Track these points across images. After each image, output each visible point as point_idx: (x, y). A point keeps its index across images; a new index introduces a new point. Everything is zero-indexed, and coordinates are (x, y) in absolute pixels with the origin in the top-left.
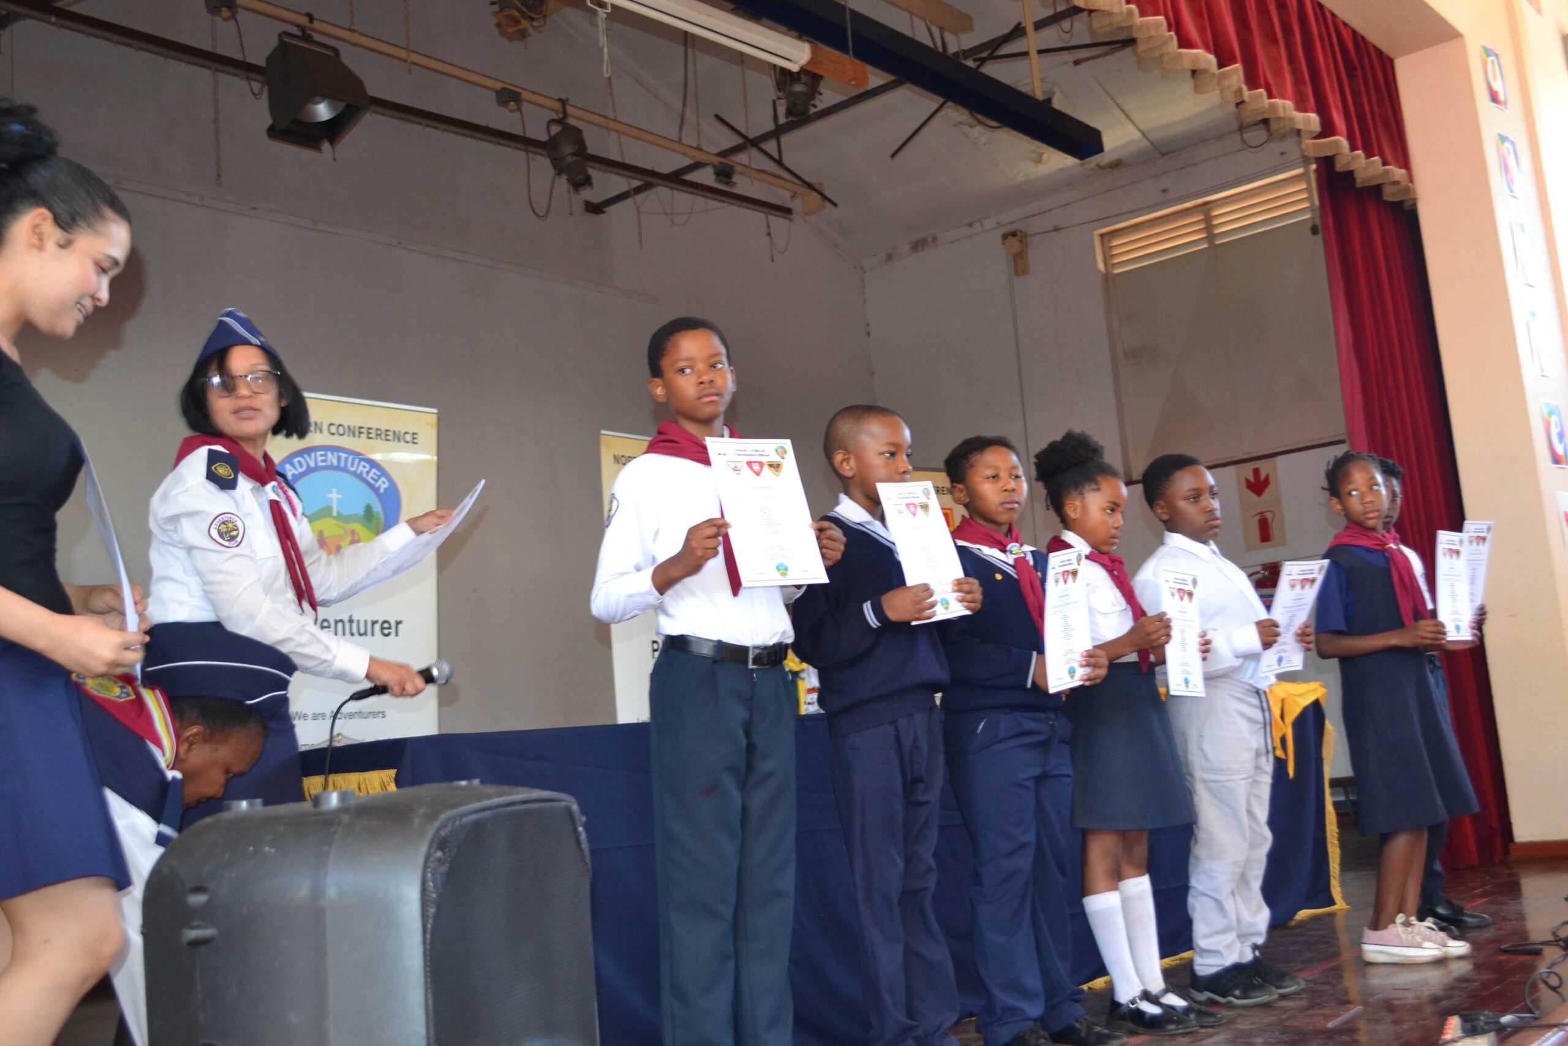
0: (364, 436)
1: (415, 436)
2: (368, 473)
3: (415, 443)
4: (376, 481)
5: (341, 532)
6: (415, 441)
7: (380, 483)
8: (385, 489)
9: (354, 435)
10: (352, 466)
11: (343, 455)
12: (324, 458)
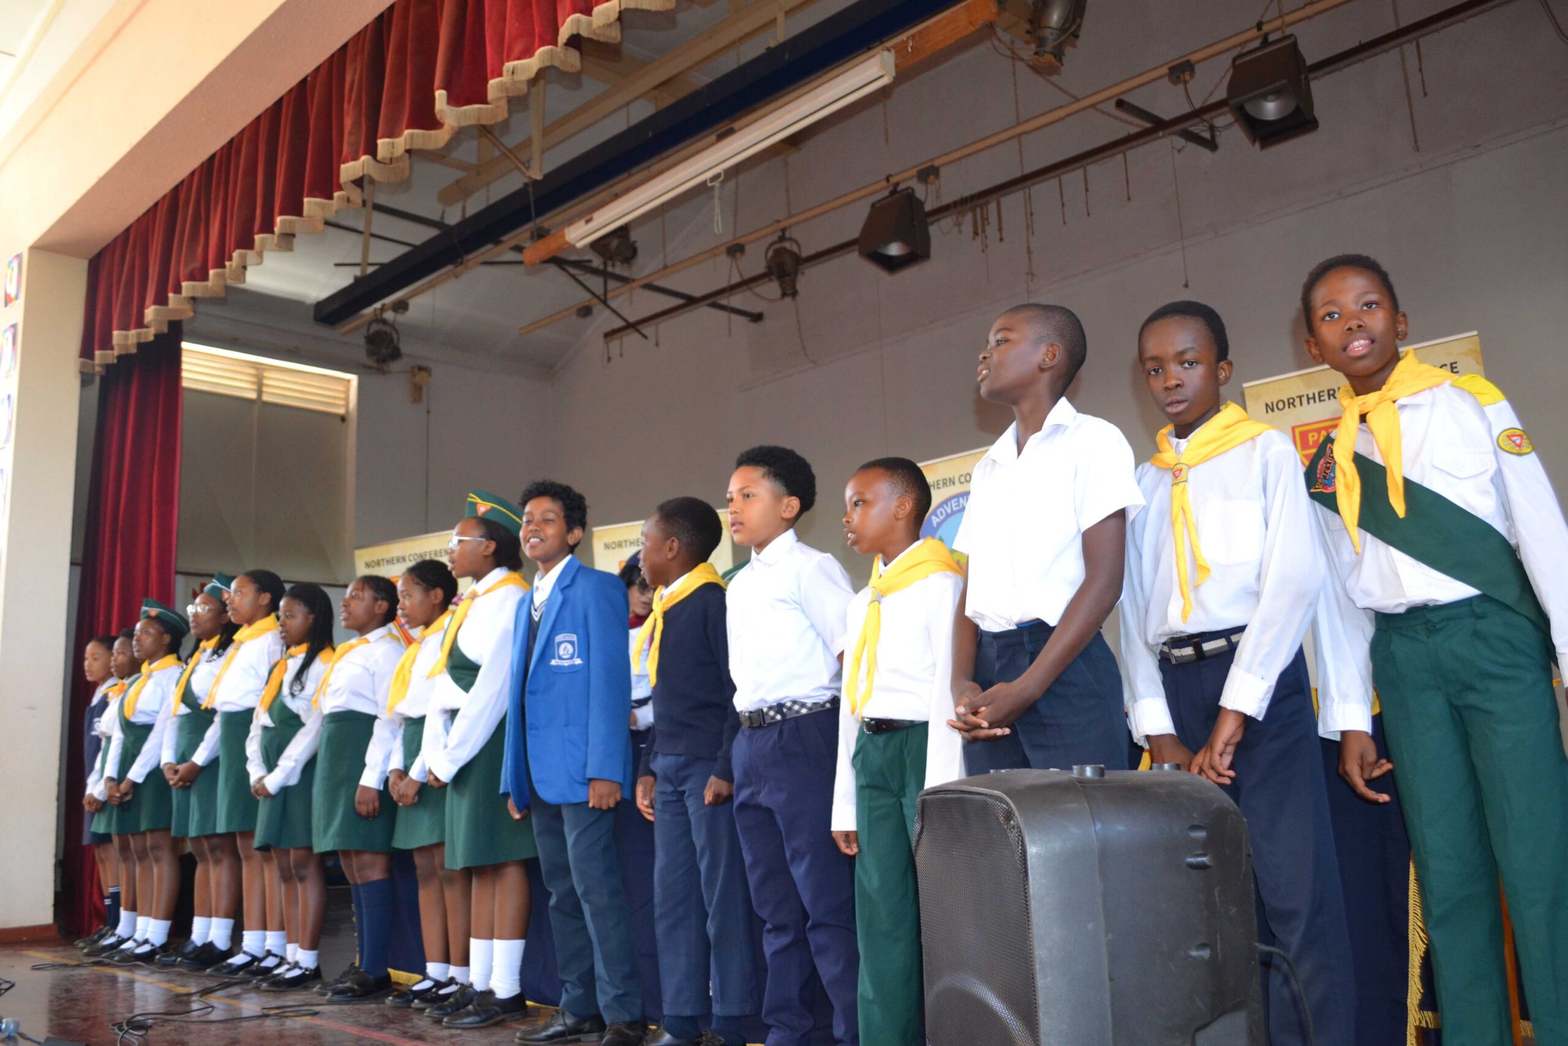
12: (957, 504)
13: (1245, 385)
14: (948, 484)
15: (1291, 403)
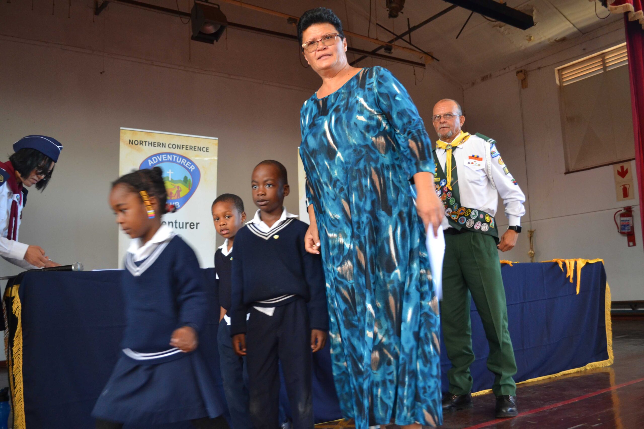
0: (184, 149)
1: (208, 149)
2: (186, 163)
3: (208, 152)
4: (189, 167)
5: (173, 187)
6: (208, 151)
7: (191, 167)
8: (193, 170)
9: (180, 148)
10: (179, 160)
11: (175, 156)
12: (166, 157)
14: (161, 146)
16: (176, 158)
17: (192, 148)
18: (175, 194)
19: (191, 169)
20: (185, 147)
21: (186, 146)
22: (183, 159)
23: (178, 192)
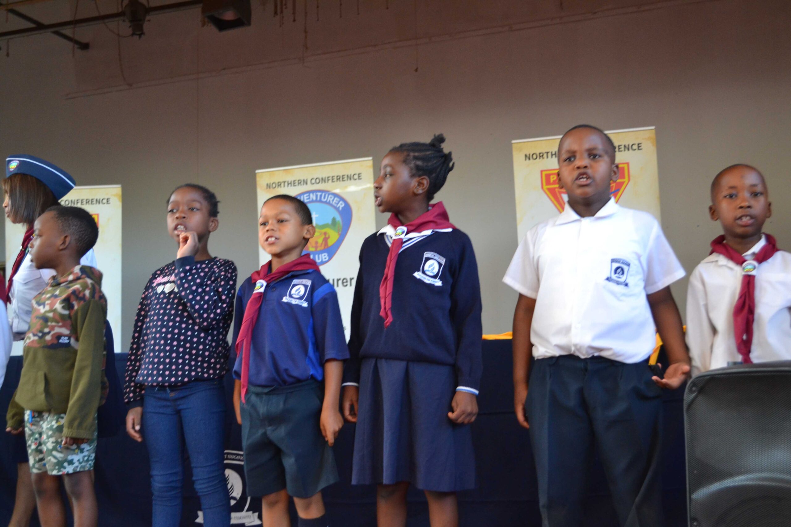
0: (330, 181)
1: (360, 175)
2: (333, 200)
3: (360, 179)
4: (337, 204)
5: (319, 234)
7: (339, 205)
8: (343, 208)
9: (325, 182)
10: (324, 198)
11: (319, 194)
12: (308, 197)
13: (513, 141)
14: (302, 183)
15: (541, 156)
16: (321, 196)
17: (339, 178)
18: (322, 244)
19: (339, 207)
20: (330, 178)
21: (333, 177)
22: (330, 196)
23: (326, 240)
